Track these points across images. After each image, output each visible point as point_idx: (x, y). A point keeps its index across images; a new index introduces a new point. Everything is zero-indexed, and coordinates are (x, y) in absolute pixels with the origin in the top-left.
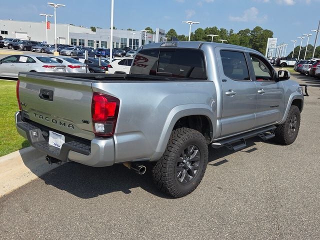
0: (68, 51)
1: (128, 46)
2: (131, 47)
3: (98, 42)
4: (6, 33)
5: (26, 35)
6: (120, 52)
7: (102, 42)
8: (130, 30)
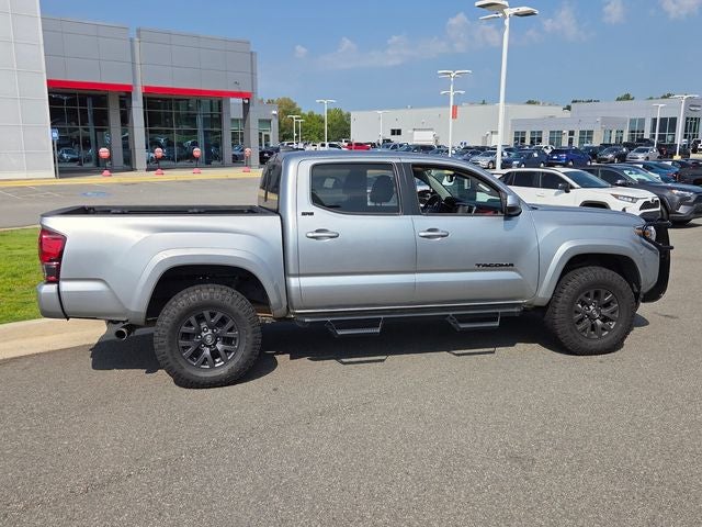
0: (484, 159)
1: (647, 136)
2: (654, 136)
3: (572, 133)
4: (399, 132)
5: (431, 133)
6: (611, 152)
7: (582, 132)
8: (651, 98)
